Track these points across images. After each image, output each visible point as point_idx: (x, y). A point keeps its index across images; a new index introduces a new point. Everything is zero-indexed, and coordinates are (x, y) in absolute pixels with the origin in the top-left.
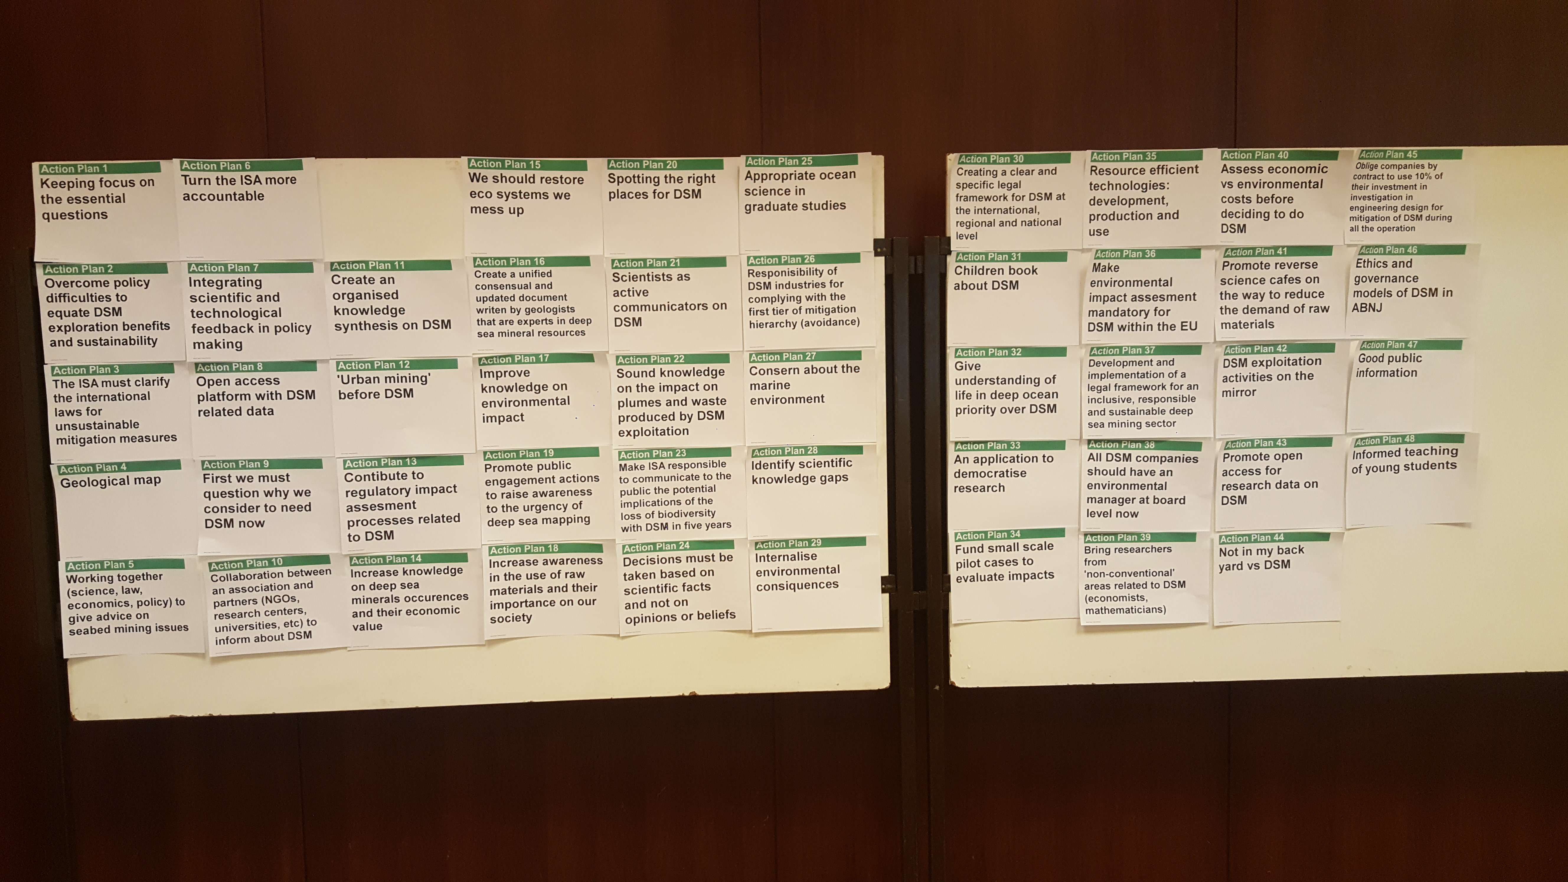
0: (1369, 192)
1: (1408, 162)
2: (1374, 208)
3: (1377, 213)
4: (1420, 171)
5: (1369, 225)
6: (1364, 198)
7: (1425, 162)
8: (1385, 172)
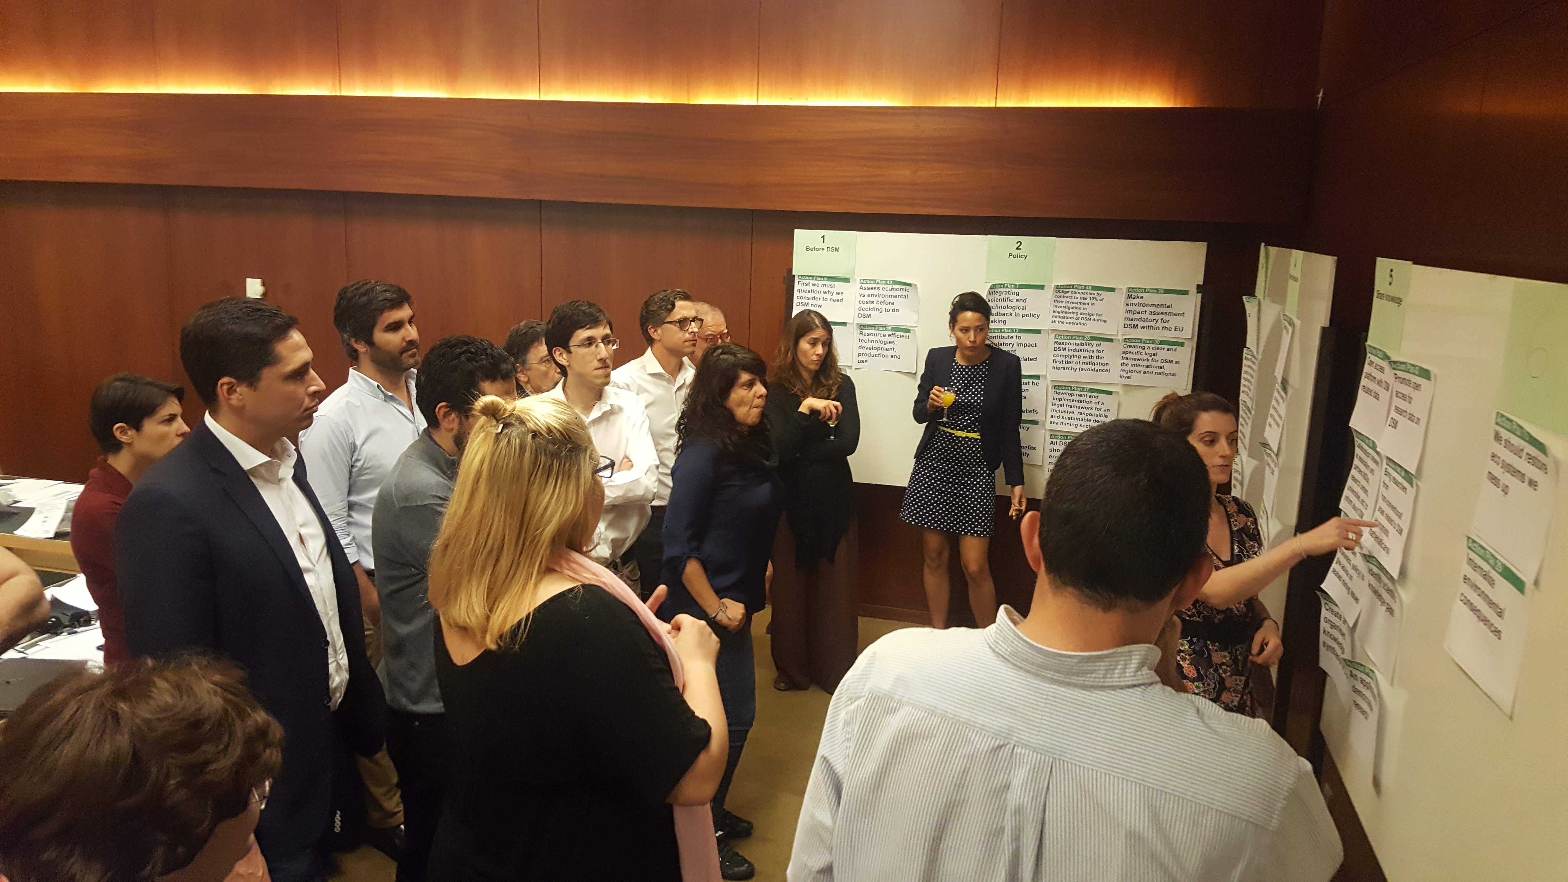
0: (1064, 304)
1: (1086, 291)
2: (1066, 313)
3: (1067, 315)
4: (1092, 296)
5: (1062, 321)
6: (1061, 307)
7: (1095, 292)
8: (1073, 295)
